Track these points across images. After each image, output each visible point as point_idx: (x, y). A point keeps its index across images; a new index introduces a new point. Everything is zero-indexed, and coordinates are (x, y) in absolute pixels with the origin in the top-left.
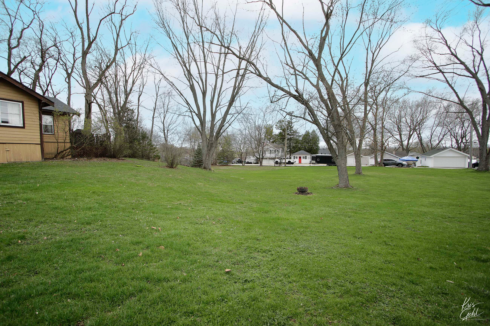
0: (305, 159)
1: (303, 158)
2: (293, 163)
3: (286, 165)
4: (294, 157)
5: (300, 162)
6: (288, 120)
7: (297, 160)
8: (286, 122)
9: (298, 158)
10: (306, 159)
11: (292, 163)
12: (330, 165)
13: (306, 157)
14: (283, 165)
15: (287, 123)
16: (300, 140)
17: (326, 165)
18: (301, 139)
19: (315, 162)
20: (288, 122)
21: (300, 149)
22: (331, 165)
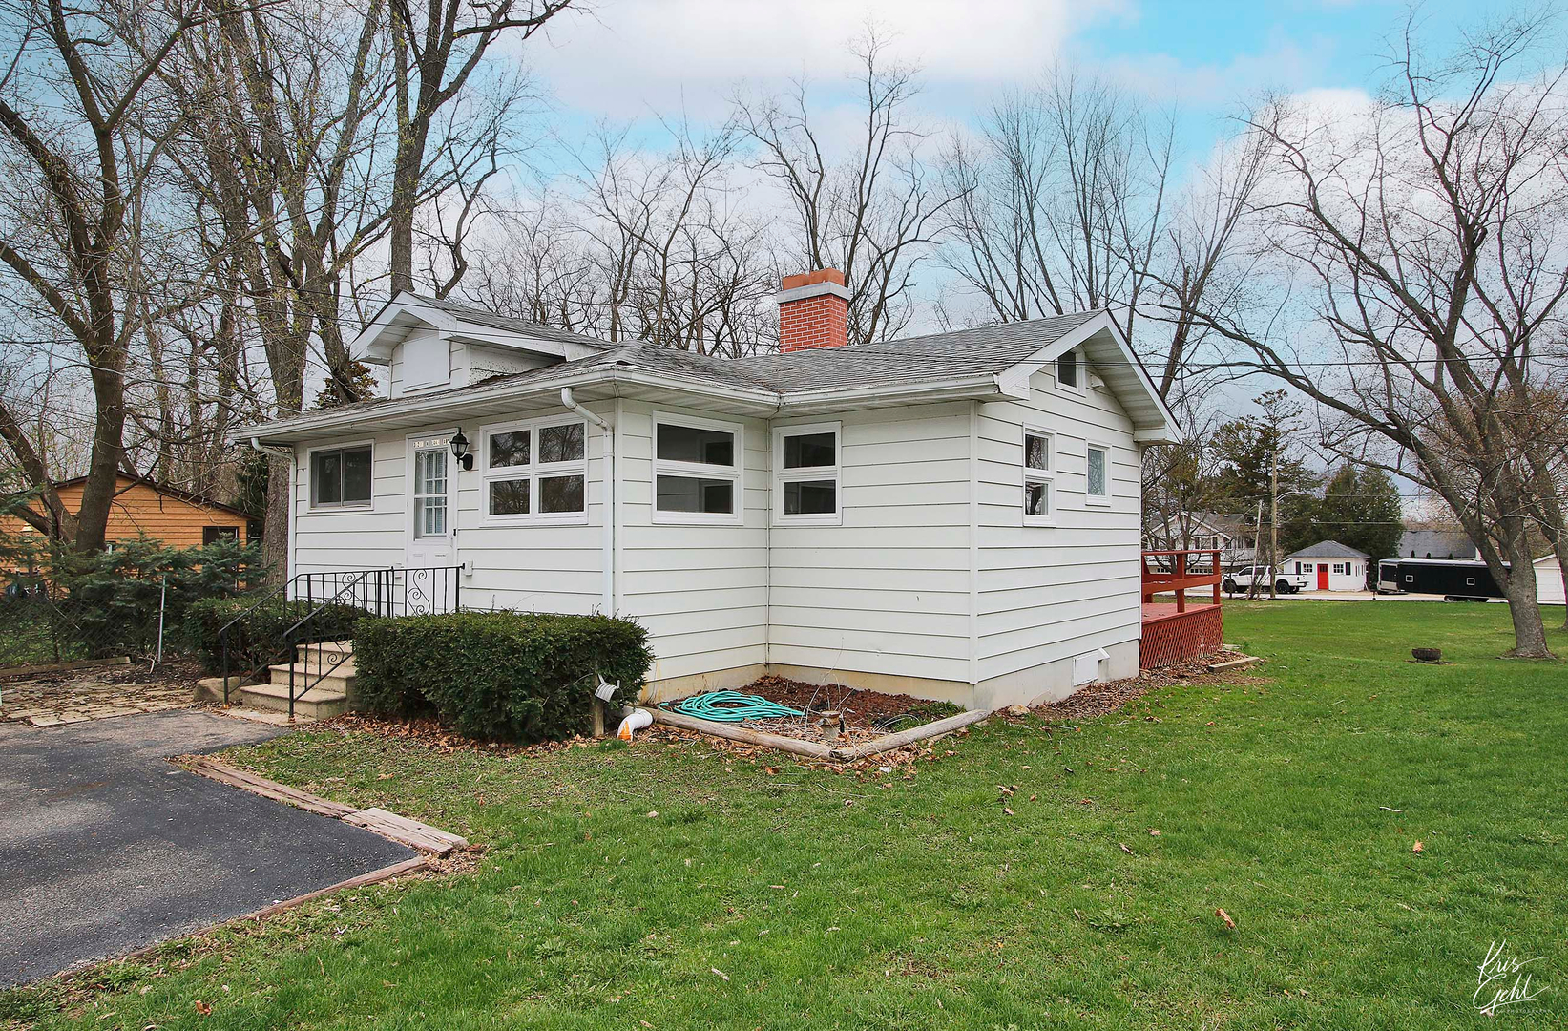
0: (1343, 576)
1: (1338, 569)
2: (1298, 587)
3: (1278, 596)
4: (1298, 565)
5: (1323, 584)
6: (1263, 425)
7: (1312, 578)
8: (1253, 431)
9: (1315, 569)
10: (1348, 572)
11: (1294, 590)
12: (1458, 599)
13: (1348, 565)
14: (1264, 596)
15: (1258, 435)
16: (1316, 501)
17: (1441, 598)
18: (1319, 493)
19: (1396, 588)
20: (1262, 432)
21: (1319, 537)
22: (1465, 599)
